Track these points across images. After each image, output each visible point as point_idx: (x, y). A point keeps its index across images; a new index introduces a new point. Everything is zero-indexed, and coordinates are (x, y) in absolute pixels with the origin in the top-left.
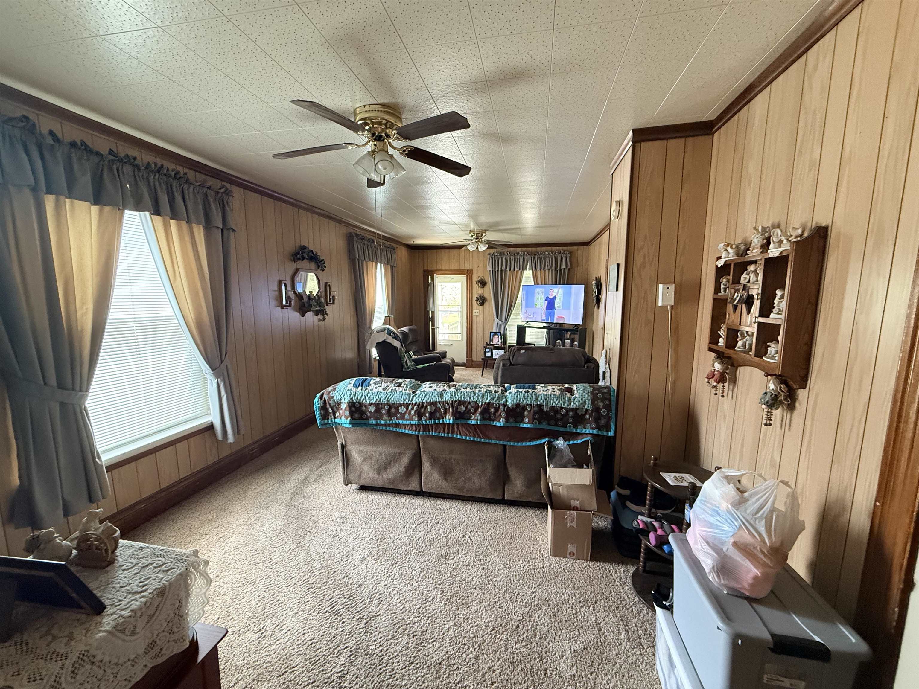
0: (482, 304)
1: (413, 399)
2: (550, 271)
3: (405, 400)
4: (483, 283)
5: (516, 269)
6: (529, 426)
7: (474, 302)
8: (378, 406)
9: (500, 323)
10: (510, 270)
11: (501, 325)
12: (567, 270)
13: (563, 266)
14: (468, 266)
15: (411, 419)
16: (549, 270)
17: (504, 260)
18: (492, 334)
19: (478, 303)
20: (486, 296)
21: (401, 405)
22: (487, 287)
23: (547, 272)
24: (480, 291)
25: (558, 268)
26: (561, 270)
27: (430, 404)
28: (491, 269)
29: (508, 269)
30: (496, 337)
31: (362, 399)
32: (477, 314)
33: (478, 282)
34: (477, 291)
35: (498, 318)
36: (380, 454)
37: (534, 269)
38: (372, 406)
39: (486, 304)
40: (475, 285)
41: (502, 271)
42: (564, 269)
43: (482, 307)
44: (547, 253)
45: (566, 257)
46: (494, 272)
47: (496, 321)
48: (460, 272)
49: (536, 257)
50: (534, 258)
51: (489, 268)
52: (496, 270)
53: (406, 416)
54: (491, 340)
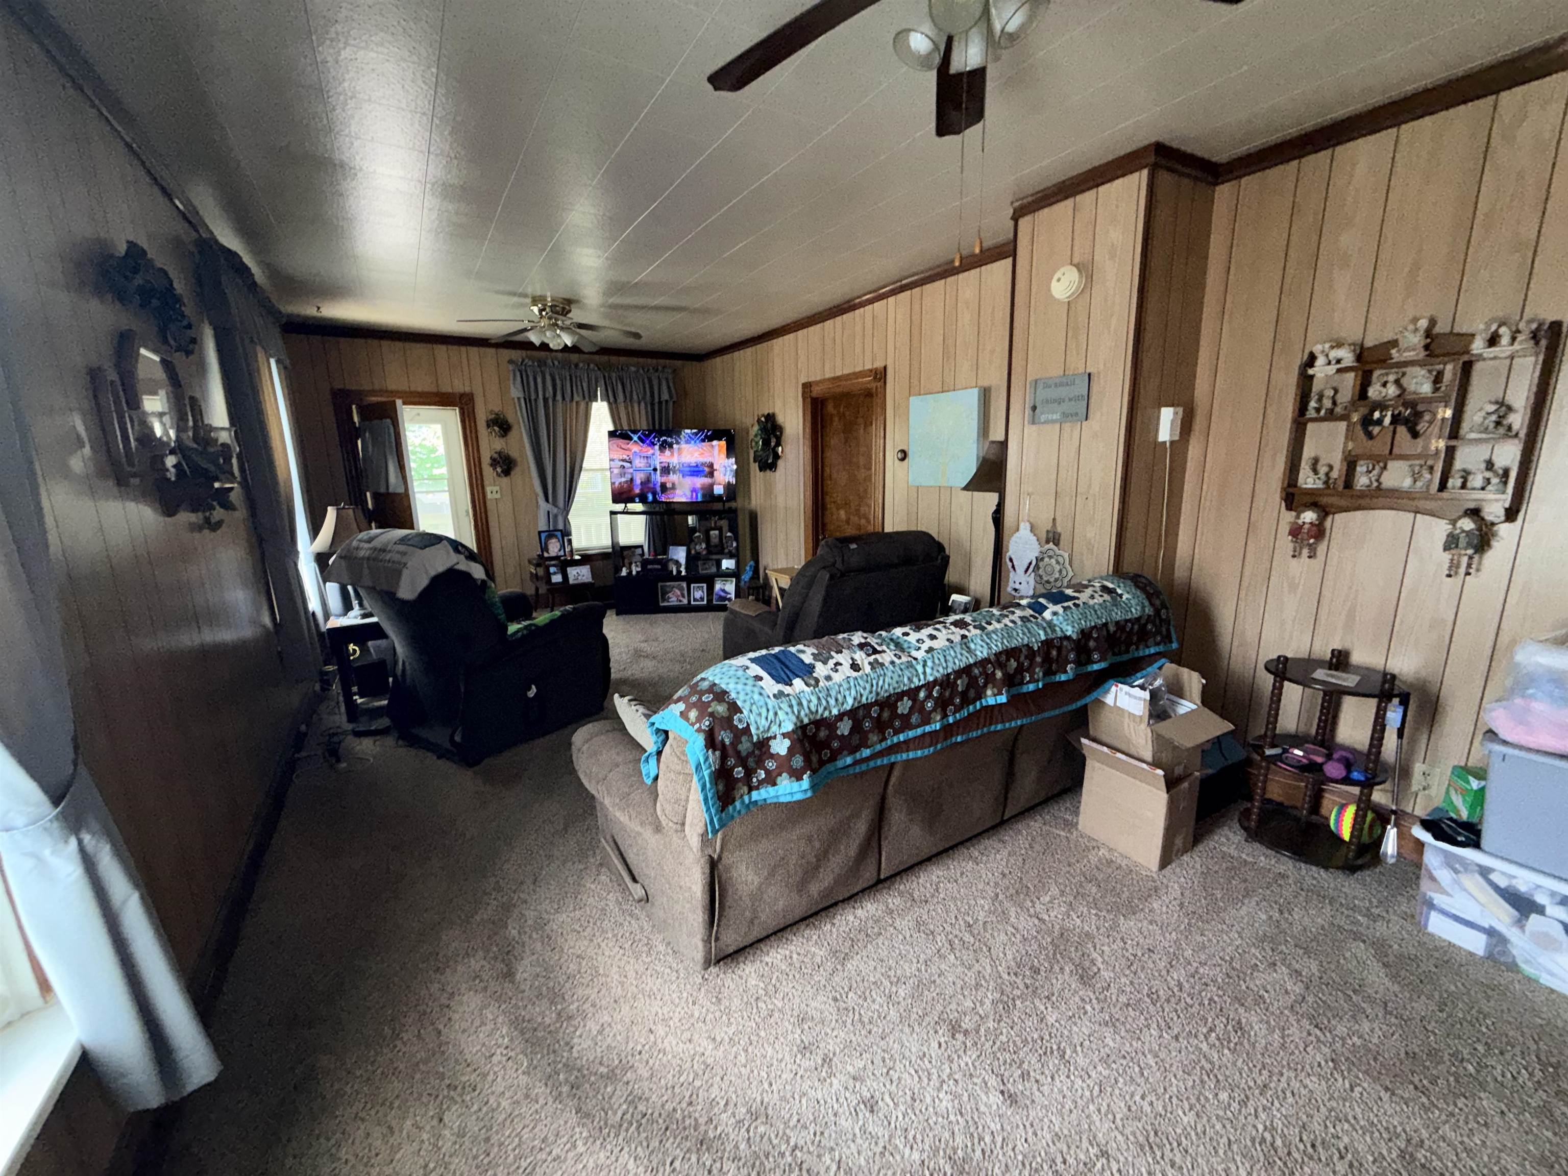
0: (507, 472)
1: (924, 673)
2: (643, 404)
3: (910, 680)
4: (502, 426)
5: (576, 398)
6: (1103, 665)
7: (488, 471)
8: (856, 714)
9: (555, 510)
10: (564, 399)
11: (556, 516)
12: (671, 404)
13: (665, 396)
14: (459, 386)
15: (926, 721)
16: (639, 403)
17: (548, 378)
18: (543, 536)
19: (499, 470)
20: (514, 454)
21: (900, 696)
22: (513, 434)
23: (636, 406)
24: (499, 444)
25: (657, 400)
26: (660, 402)
27: (959, 673)
28: (521, 395)
29: (559, 397)
30: (554, 540)
31: (820, 710)
32: (498, 496)
33: (490, 424)
34: (490, 444)
35: (547, 500)
36: (810, 839)
37: (612, 399)
38: (846, 718)
39: (516, 473)
40: (483, 431)
41: (545, 400)
42: (667, 401)
43: (505, 480)
44: (633, 369)
45: (667, 379)
46: (529, 402)
47: (544, 506)
48: (442, 400)
49: (614, 375)
50: (610, 378)
51: (516, 392)
52: (533, 397)
53: (914, 719)
54: (545, 548)
